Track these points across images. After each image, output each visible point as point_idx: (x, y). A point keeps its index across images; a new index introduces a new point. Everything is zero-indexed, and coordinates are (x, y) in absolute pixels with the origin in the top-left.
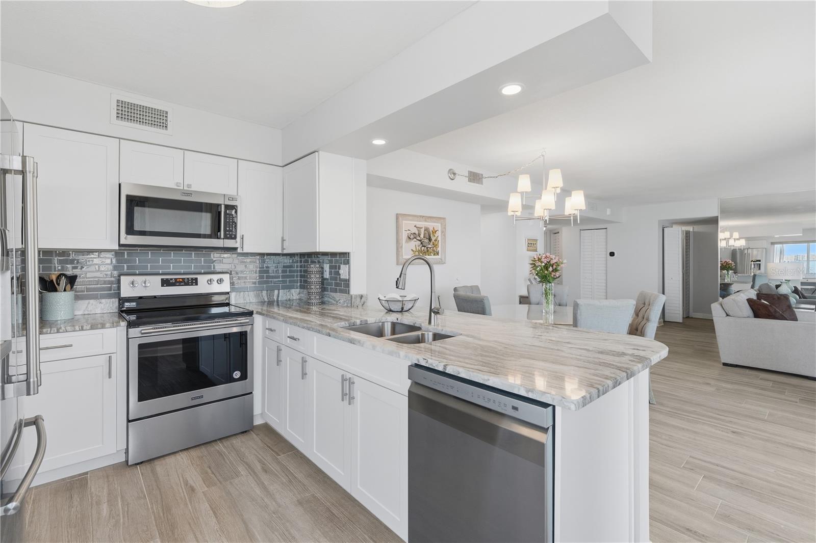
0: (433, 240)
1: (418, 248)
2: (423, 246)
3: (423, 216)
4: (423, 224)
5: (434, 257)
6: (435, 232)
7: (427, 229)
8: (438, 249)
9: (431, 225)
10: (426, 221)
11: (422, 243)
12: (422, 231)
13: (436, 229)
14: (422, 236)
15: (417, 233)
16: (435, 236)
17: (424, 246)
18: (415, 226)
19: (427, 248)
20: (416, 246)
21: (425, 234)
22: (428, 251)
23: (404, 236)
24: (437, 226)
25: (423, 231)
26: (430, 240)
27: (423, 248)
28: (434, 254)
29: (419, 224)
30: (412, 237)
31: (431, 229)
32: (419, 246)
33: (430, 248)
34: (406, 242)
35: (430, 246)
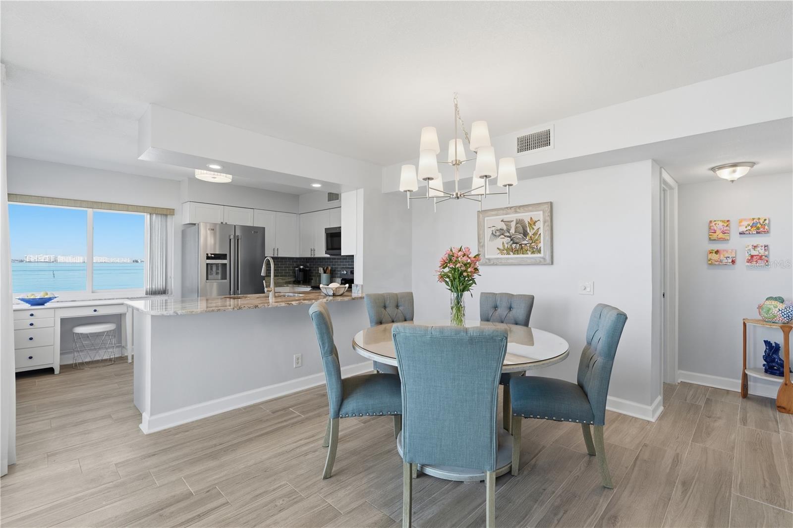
0: (530, 234)
1: (506, 246)
2: (514, 243)
3: (511, 208)
4: (513, 217)
5: (533, 255)
6: (533, 223)
7: (520, 222)
8: (539, 245)
9: (526, 216)
10: (516, 212)
11: (512, 240)
12: (513, 224)
13: (535, 219)
14: (512, 231)
15: (505, 228)
16: (533, 229)
17: (516, 243)
18: (502, 221)
19: (521, 245)
20: (503, 243)
21: (516, 228)
22: (522, 248)
23: (488, 233)
24: (539, 215)
25: (515, 224)
26: (525, 234)
27: (515, 245)
28: (533, 253)
29: (507, 218)
30: (498, 234)
31: (527, 220)
32: (507, 244)
33: (526, 244)
34: (491, 240)
35: (525, 242)
